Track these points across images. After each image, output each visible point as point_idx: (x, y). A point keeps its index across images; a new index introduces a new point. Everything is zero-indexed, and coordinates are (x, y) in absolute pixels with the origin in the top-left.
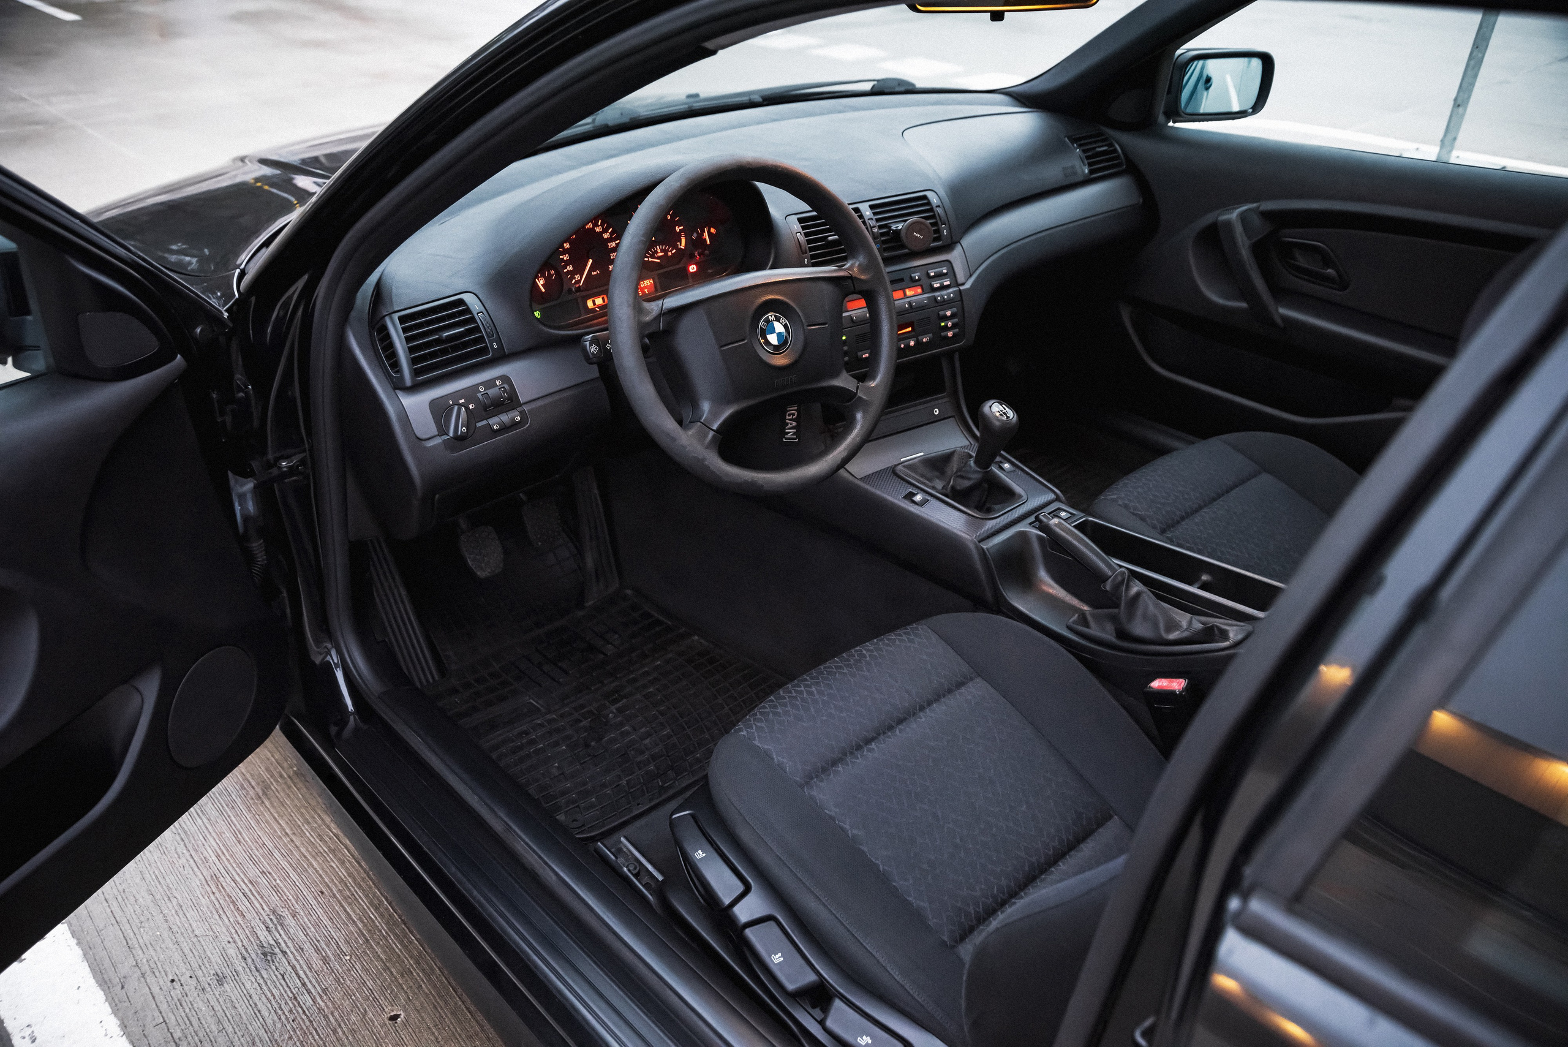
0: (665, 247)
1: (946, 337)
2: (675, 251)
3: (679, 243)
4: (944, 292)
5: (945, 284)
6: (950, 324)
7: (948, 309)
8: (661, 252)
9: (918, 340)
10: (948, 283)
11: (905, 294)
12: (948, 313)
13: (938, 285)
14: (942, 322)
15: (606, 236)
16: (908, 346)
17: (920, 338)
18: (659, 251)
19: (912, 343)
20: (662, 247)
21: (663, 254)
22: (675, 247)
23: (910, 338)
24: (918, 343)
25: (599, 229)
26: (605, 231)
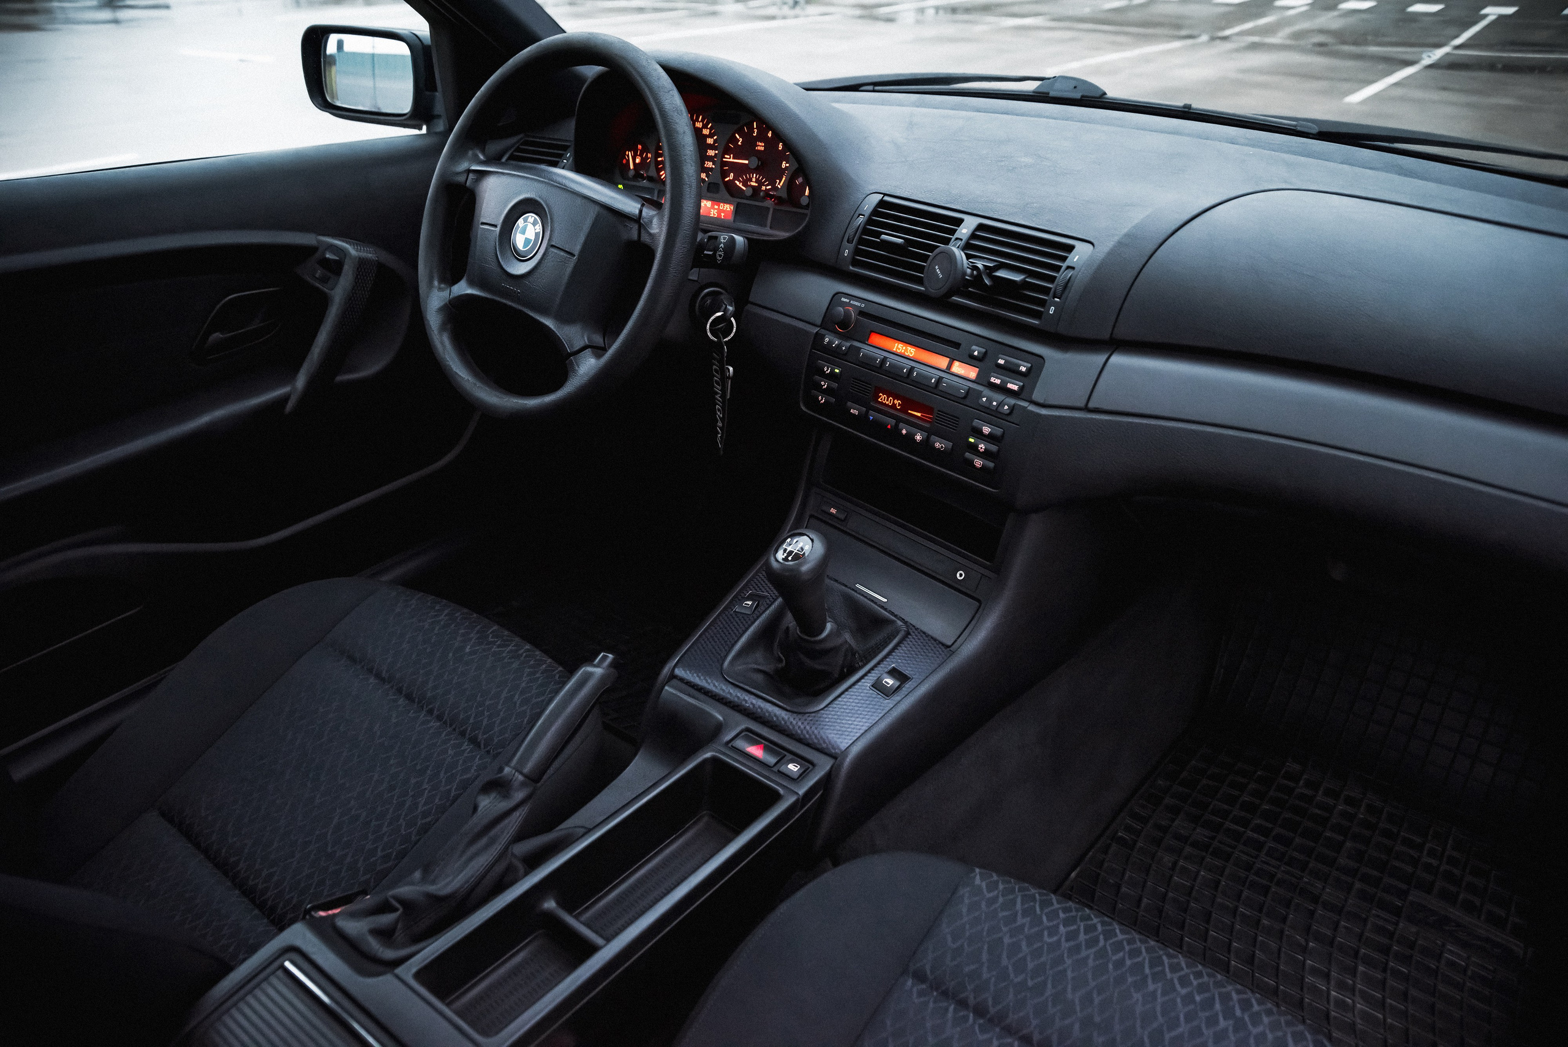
0: (762, 179)
1: (971, 463)
2: (770, 187)
3: (778, 181)
4: (1000, 397)
5: (1010, 386)
6: (982, 447)
7: (989, 423)
8: (756, 182)
9: (928, 438)
10: (1015, 388)
11: (950, 366)
12: (986, 430)
13: (998, 381)
14: (973, 437)
15: (710, 141)
16: (910, 437)
17: (933, 438)
18: (754, 180)
19: (918, 437)
20: (759, 177)
21: (757, 185)
22: (773, 183)
23: (921, 429)
24: (926, 442)
25: (706, 132)
26: (711, 136)
